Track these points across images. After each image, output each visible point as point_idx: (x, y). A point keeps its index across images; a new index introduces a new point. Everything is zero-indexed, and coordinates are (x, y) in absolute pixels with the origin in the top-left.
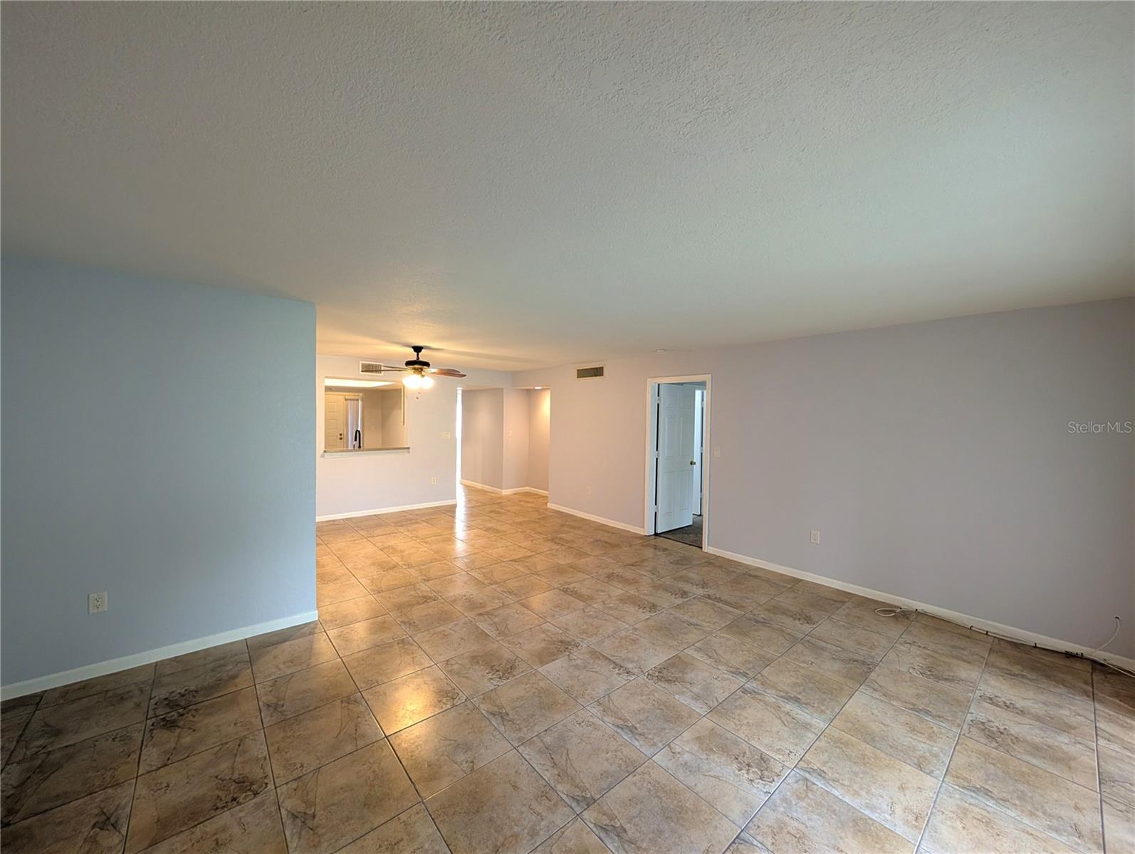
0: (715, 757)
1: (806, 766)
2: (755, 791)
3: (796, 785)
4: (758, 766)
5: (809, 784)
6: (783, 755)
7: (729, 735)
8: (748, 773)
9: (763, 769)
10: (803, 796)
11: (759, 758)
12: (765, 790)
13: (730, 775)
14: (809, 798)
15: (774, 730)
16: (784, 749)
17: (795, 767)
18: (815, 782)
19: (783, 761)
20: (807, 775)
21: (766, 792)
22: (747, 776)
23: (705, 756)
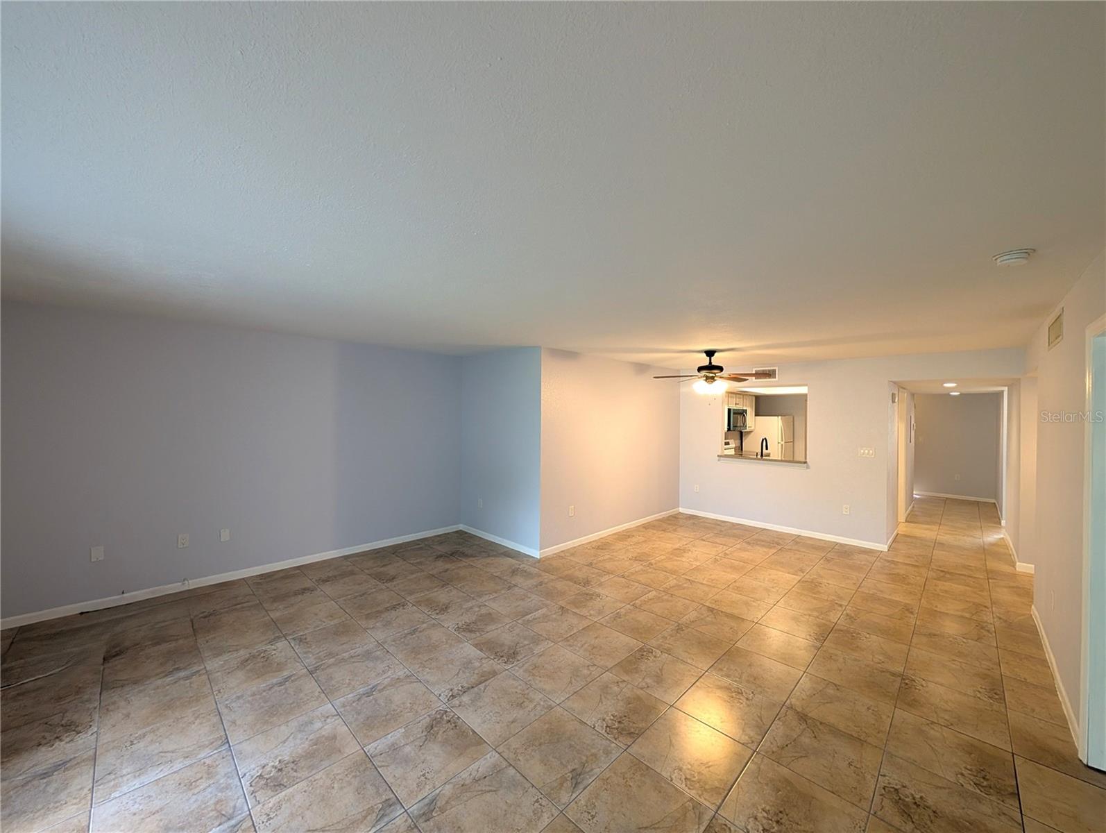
0: (306, 745)
1: (243, 828)
2: (253, 766)
3: (232, 804)
4: (274, 779)
5: (224, 819)
6: (271, 808)
7: (325, 763)
8: (273, 766)
9: (269, 781)
10: (218, 806)
11: (282, 782)
12: (247, 774)
13: (280, 752)
14: (212, 810)
15: (308, 814)
16: (278, 813)
17: (250, 814)
18: (221, 826)
19: (263, 805)
20: (233, 822)
21: (245, 775)
22: (270, 765)
23: (310, 738)
